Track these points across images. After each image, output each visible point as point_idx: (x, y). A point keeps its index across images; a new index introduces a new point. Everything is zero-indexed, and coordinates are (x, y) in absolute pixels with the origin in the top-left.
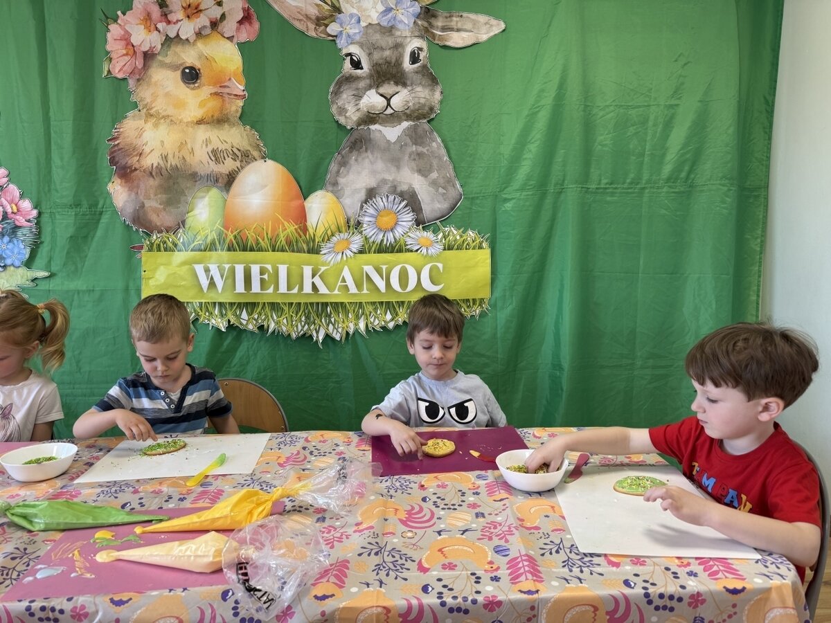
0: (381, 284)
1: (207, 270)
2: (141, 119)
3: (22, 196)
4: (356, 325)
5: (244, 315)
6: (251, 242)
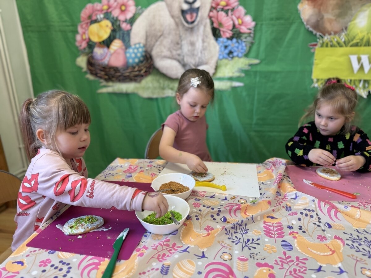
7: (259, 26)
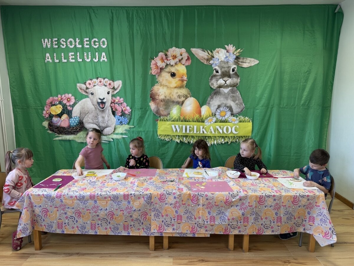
0: (221, 131)
1: (175, 127)
2: (158, 86)
3: (127, 106)
4: (214, 142)
5: (185, 139)
6: (187, 119)
7: (133, 111)
